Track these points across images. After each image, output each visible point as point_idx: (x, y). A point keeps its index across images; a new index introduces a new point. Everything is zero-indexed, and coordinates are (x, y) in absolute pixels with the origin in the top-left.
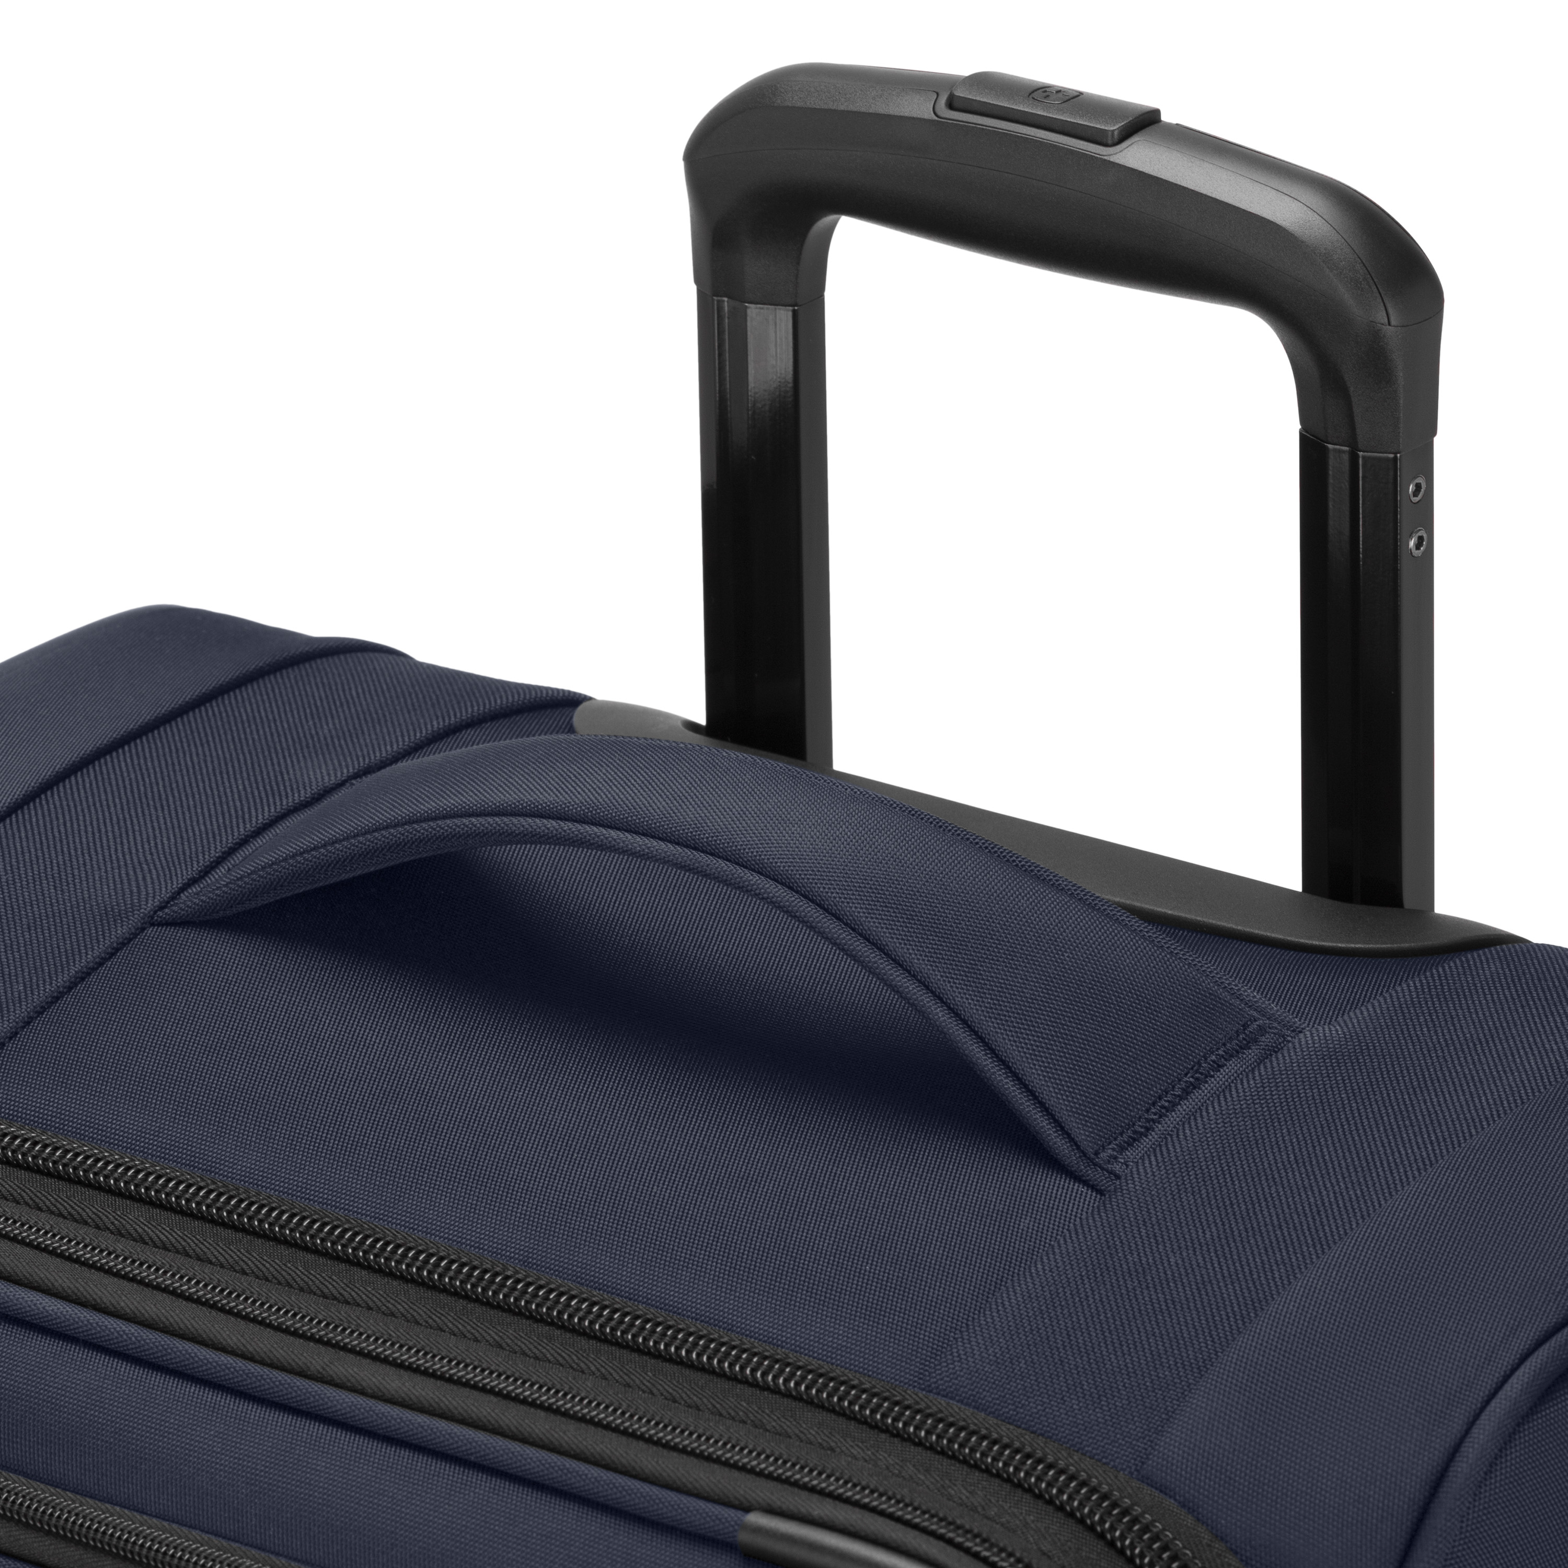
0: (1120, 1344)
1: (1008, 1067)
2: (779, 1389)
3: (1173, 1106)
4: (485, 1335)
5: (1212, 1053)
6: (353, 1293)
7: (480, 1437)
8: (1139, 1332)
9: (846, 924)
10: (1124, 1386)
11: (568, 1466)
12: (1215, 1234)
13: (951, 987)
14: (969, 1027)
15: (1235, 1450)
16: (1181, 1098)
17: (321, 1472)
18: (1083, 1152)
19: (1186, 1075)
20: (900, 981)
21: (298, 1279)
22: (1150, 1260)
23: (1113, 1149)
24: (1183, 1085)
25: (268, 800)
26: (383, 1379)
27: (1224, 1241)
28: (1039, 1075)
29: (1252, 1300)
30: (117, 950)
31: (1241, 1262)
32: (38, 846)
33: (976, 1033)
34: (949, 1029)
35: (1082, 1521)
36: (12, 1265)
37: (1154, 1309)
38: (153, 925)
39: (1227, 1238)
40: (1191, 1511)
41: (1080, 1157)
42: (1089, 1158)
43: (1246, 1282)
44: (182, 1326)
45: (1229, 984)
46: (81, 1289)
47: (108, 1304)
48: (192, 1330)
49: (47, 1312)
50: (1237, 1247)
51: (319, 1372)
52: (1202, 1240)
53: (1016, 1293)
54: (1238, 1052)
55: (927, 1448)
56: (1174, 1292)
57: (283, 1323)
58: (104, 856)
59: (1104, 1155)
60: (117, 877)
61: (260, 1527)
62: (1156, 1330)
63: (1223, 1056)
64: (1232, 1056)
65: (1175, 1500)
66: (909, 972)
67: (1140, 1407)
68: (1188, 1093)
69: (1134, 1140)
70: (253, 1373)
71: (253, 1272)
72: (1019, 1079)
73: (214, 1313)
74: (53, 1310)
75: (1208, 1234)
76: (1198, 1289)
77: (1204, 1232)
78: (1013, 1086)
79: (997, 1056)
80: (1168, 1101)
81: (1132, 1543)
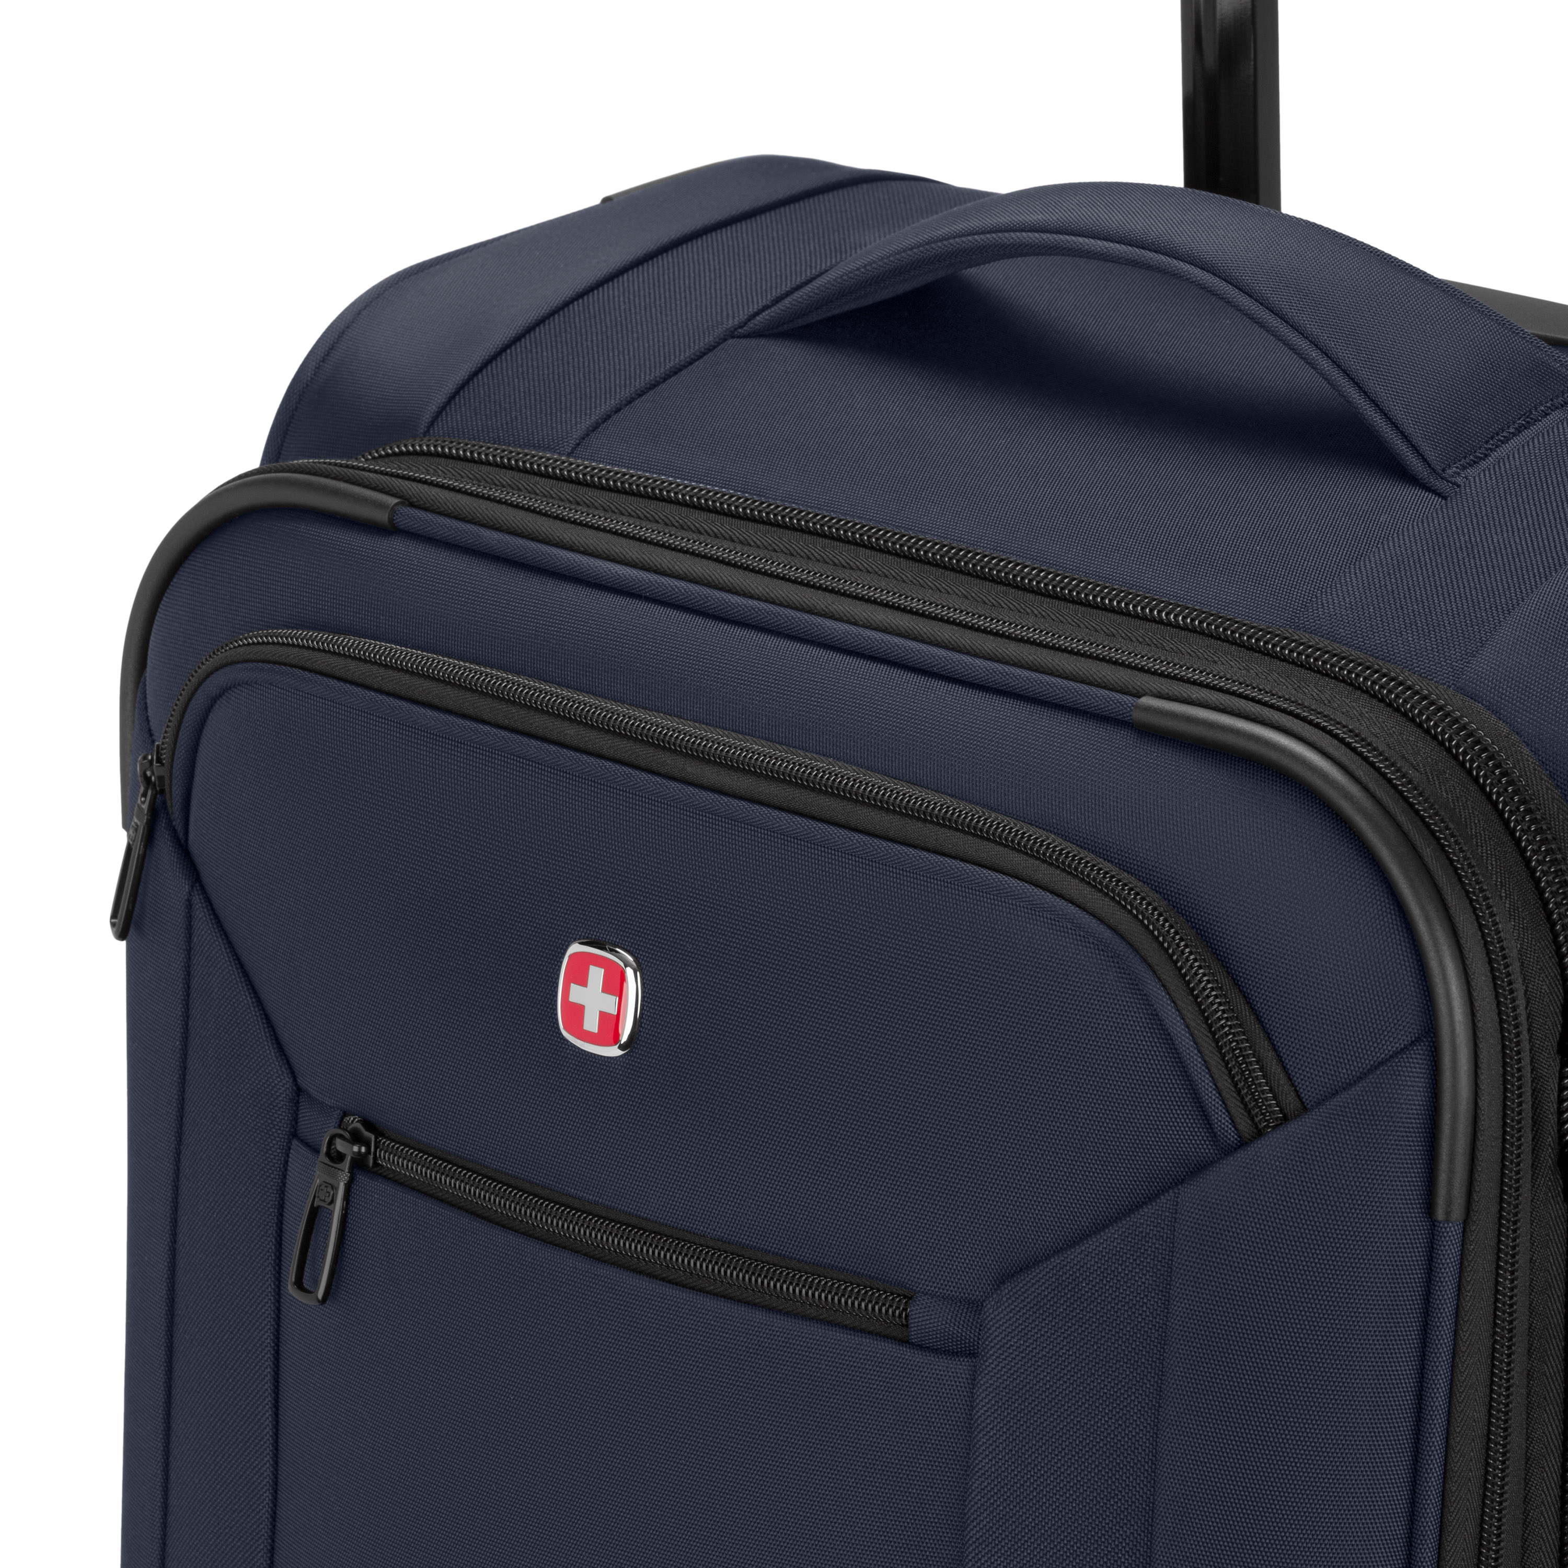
0: (1449, 595)
1: (1377, 406)
2: (1179, 624)
3: (1507, 440)
4: (956, 590)
5: (1542, 405)
6: (857, 563)
7: (942, 652)
8: (1464, 587)
9: (1256, 300)
10: (1449, 623)
11: (1007, 670)
12: (1531, 522)
13: (1335, 345)
14: (1348, 375)
15: (1531, 665)
16: (1514, 435)
17: (817, 682)
18: (1433, 469)
19: (1519, 419)
20: (1295, 341)
21: (816, 555)
22: (1478, 540)
23: (1457, 468)
24: (1517, 426)
25: (831, 255)
26: (872, 613)
27: (1537, 527)
28: (1401, 411)
29: (1554, 565)
30: (705, 354)
31: (1548, 540)
32: (651, 286)
33: (1353, 379)
34: (1332, 376)
35: (1405, 715)
36: (595, 544)
37: (1477, 572)
38: (733, 337)
39: (1539, 524)
40: (1495, 712)
41: (1431, 473)
42: (1437, 474)
43: (1551, 552)
44: (721, 581)
45: (1559, 357)
46: (646, 559)
47: (666, 568)
48: (729, 584)
49: (619, 575)
50: (1547, 531)
51: (824, 611)
52: (1520, 526)
53: (1370, 562)
54: (1562, 406)
55: (1289, 663)
56: (1494, 560)
57: (799, 577)
58: (700, 292)
59: (1449, 472)
60: (708, 304)
61: (769, 725)
62: (1477, 586)
63: (1550, 408)
64: (1557, 408)
65: (1483, 705)
66: (1303, 334)
67: (1461, 638)
68: (1520, 432)
69: (1475, 462)
70: (772, 611)
71: (782, 551)
72: (1385, 415)
73: (747, 573)
74: (623, 574)
75: (1525, 521)
76: (1513, 558)
77: (1522, 521)
78: (1380, 419)
79: (1369, 397)
80: (1504, 437)
81: (1443, 730)
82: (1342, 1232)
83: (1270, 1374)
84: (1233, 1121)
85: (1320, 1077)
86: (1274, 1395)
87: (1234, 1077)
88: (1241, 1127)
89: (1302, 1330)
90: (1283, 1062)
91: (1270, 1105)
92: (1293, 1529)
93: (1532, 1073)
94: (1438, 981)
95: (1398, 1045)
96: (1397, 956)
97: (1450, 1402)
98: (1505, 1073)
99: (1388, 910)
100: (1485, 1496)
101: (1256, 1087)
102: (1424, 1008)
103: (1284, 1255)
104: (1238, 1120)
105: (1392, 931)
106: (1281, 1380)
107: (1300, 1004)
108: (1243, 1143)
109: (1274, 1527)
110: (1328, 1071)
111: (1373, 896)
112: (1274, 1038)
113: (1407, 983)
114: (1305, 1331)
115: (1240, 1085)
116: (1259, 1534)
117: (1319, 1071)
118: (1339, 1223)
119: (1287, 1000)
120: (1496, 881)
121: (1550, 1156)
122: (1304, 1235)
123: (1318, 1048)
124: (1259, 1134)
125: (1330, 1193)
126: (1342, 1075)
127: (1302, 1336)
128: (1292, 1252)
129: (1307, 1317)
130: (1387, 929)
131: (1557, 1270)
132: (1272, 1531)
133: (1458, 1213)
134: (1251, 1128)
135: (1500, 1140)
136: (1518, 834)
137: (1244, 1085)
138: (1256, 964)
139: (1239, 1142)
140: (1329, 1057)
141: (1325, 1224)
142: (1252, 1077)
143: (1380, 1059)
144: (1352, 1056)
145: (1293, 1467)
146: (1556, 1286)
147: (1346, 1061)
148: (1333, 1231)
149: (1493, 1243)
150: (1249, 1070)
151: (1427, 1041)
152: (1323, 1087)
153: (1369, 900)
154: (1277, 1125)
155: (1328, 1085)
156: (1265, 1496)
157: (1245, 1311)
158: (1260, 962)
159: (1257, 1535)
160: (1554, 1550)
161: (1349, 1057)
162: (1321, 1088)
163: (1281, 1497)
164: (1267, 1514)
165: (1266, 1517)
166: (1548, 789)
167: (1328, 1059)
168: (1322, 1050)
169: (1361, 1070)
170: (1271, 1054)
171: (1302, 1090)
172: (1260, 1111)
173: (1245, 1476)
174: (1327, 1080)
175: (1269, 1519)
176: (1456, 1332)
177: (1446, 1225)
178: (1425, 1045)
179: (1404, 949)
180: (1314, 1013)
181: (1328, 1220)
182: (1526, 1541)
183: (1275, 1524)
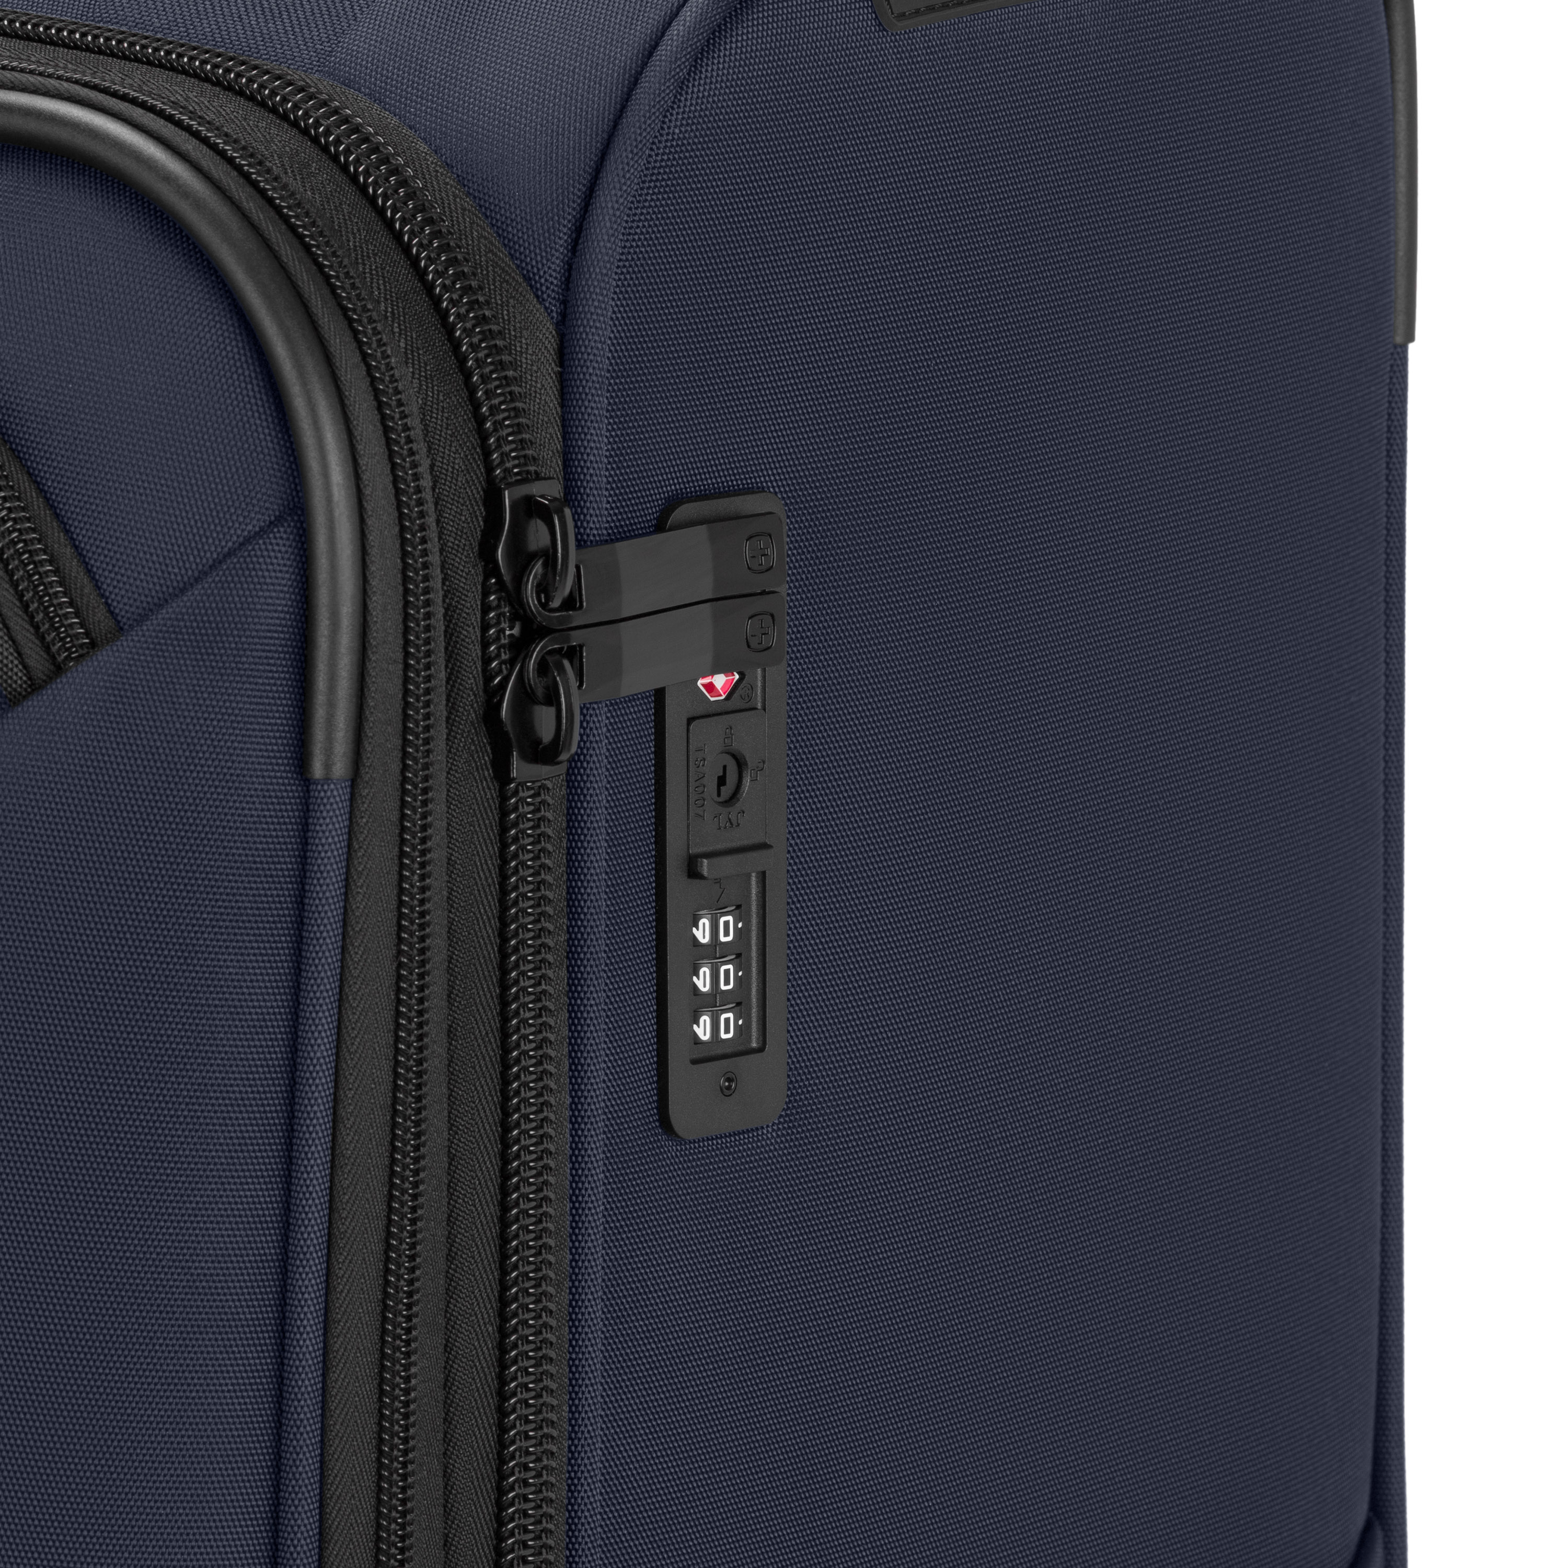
81: (305, 114)
82: (177, 800)
83: (77, 1015)
84: (20, 654)
85: (141, 581)
86: (84, 1045)
87: (17, 586)
88: (31, 663)
89: (123, 946)
90: (87, 564)
91: (71, 625)
92: (115, 1245)
93: (443, 584)
94: (306, 427)
95: (250, 527)
96: (246, 399)
97: (337, 1054)
98: (405, 567)
99: (232, 336)
100: (391, 1197)
101: (50, 599)
102: (286, 472)
103: (95, 838)
104: (26, 651)
105: (238, 364)
106: (93, 1023)
107: (109, 476)
108: (34, 687)
109: (89, 1243)
110: (153, 572)
111: (210, 317)
112: (73, 529)
113: (262, 436)
114: (126, 949)
115: (28, 596)
116: (67, 1254)
117: (139, 573)
118: (172, 786)
119: (90, 472)
120: (386, 312)
121: (472, 706)
122: (122, 807)
123: (137, 539)
124: (58, 669)
125: (159, 744)
126: (173, 577)
127: (122, 955)
128: (105, 832)
129: (129, 927)
130: (232, 362)
131: (486, 879)
132: (85, 1249)
133: (340, 768)
134: (47, 665)
135: (401, 666)
136: (414, 250)
137: (33, 596)
138: (44, 424)
139: (30, 686)
140: (153, 551)
141: (152, 788)
142: (44, 584)
143: (226, 550)
144: (185, 548)
145: (113, 1152)
146: (485, 902)
147: (178, 556)
148: (164, 798)
149: (395, 816)
150: (39, 574)
151: (293, 520)
152: (146, 596)
153: (205, 322)
154: (81, 656)
155: (154, 593)
156: (74, 1197)
157: (39, 924)
158: (50, 422)
159: (64, 1256)
160: (492, 1297)
161: (182, 550)
162: (143, 598)
163: (98, 1197)
164: (78, 1224)
165: (77, 1228)
166: (455, 196)
167: (151, 555)
168: (143, 541)
169: (200, 567)
170: (69, 551)
171: (115, 604)
172: (58, 635)
173: (45, 1168)
174: (151, 586)
175: (80, 1231)
176: (344, 949)
177: (326, 787)
178: (289, 526)
179: (256, 389)
180: (129, 488)
181: (156, 782)
182: (451, 1280)
183: (89, 1238)
